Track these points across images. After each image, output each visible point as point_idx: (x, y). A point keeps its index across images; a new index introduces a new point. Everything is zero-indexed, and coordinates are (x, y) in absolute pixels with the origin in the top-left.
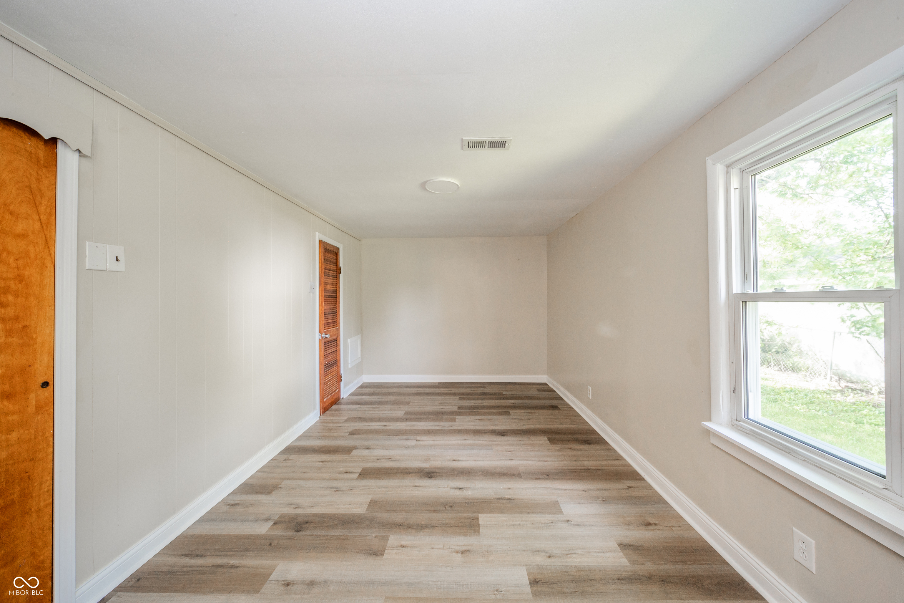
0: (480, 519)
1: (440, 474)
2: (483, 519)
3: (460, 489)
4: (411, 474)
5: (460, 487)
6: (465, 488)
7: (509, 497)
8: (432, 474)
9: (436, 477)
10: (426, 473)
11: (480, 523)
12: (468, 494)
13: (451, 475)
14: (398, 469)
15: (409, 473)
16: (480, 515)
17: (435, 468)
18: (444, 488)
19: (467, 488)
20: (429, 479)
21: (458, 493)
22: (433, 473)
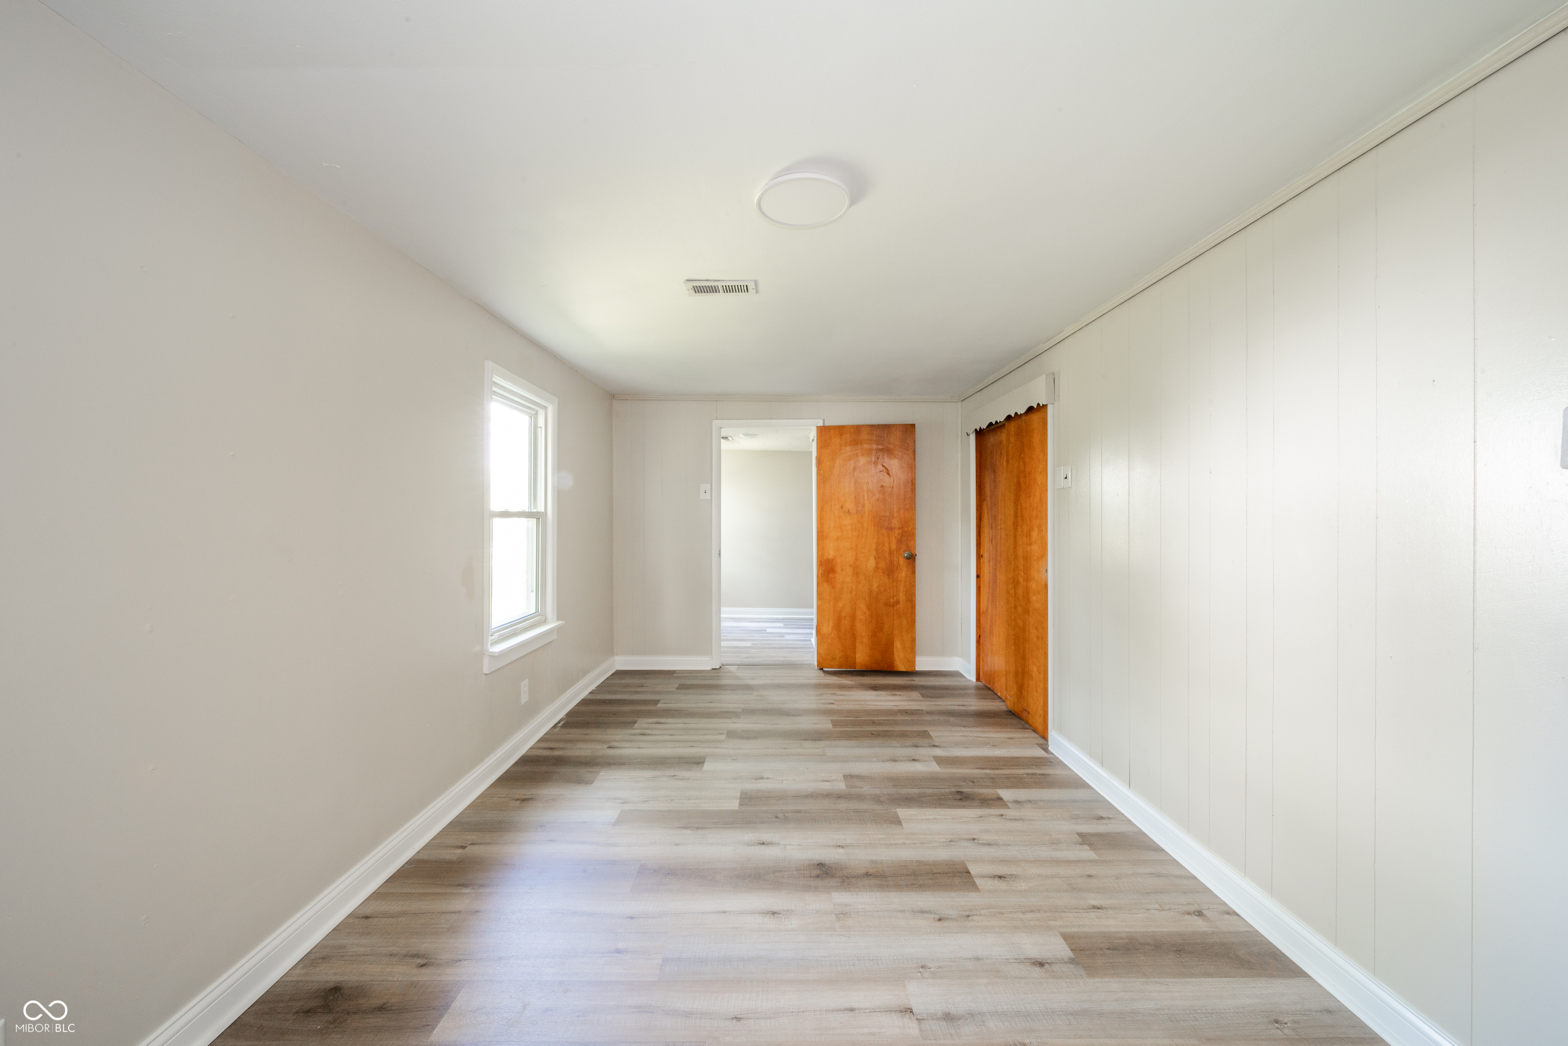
0: (738, 805)
1: (802, 872)
2: (735, 805)
3: (763, 844)
4: (863, 871)
5: (762, 847)
6: (754, 845)
7: (685, 831)
8: (818, 872)
9: (809, 865)
10: (833, 876)
11: (738, 801)
12: (750, 836)
13: (780, 871)
14: (898, 887)
15: (867, 875)
16: (737, 808)
17: (816, 889)
18: (790, 845)
19: (750, 844)
20: (823, 862)
21: (766, 836)
22: (818, 876)
